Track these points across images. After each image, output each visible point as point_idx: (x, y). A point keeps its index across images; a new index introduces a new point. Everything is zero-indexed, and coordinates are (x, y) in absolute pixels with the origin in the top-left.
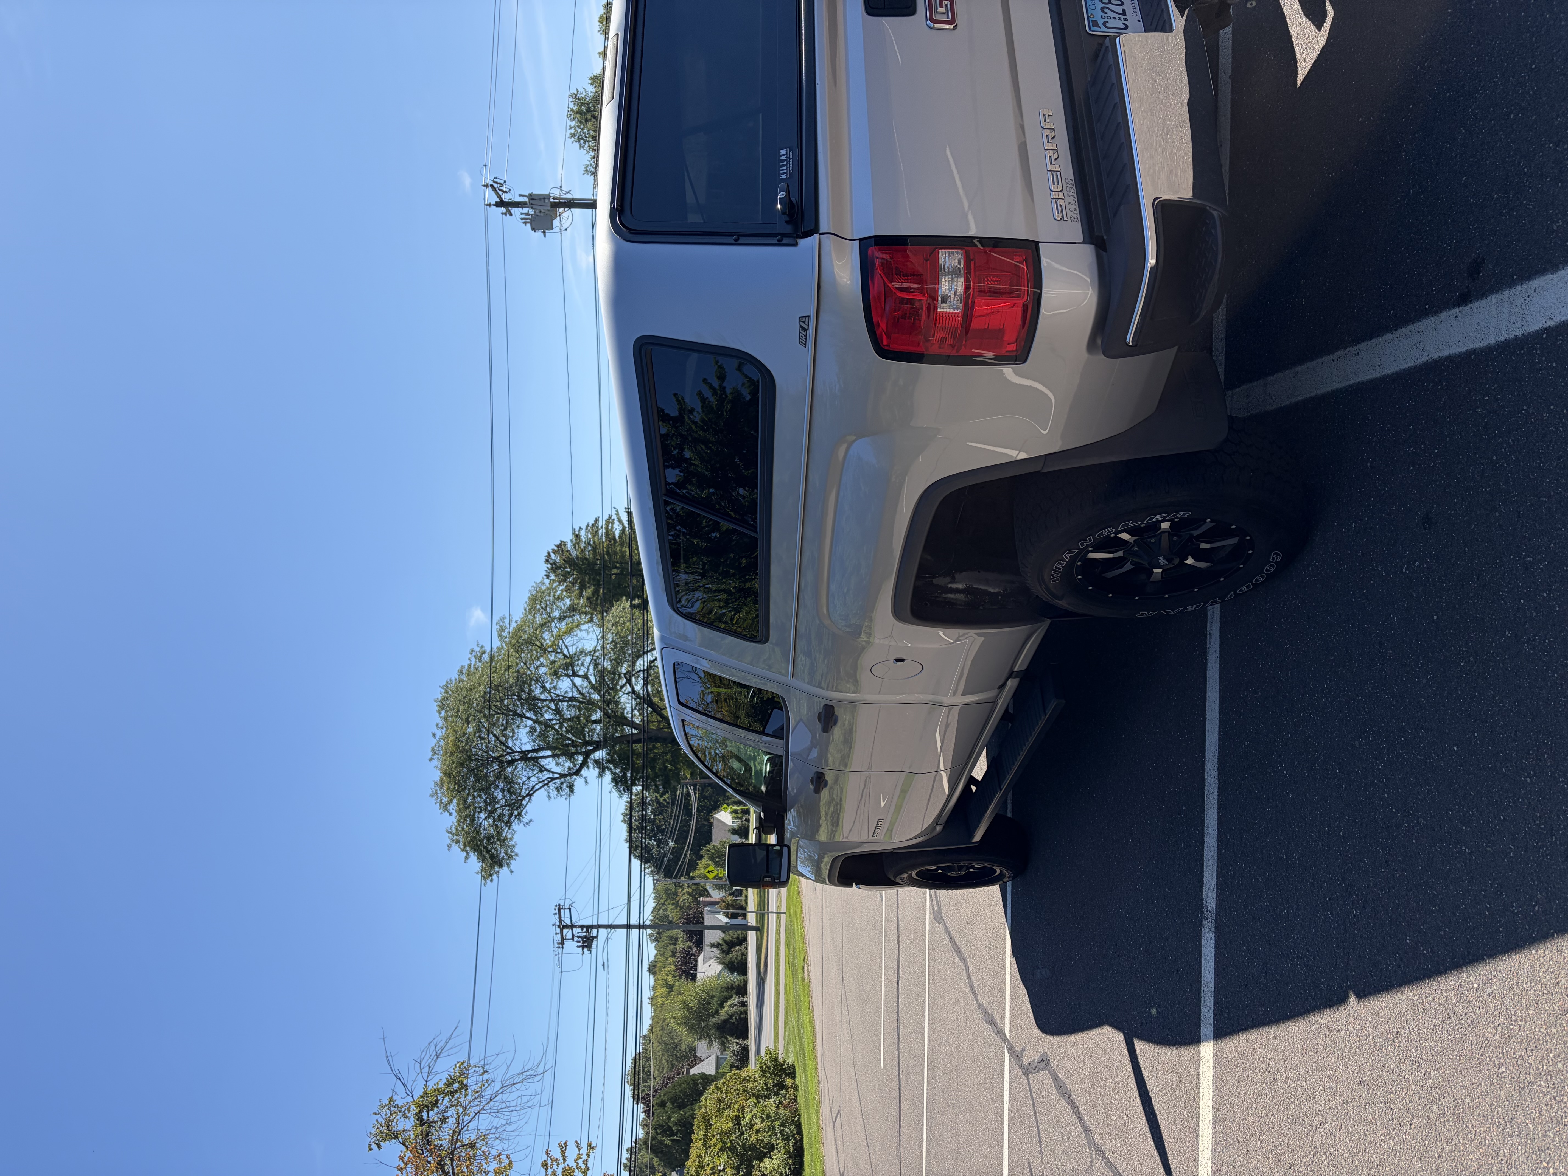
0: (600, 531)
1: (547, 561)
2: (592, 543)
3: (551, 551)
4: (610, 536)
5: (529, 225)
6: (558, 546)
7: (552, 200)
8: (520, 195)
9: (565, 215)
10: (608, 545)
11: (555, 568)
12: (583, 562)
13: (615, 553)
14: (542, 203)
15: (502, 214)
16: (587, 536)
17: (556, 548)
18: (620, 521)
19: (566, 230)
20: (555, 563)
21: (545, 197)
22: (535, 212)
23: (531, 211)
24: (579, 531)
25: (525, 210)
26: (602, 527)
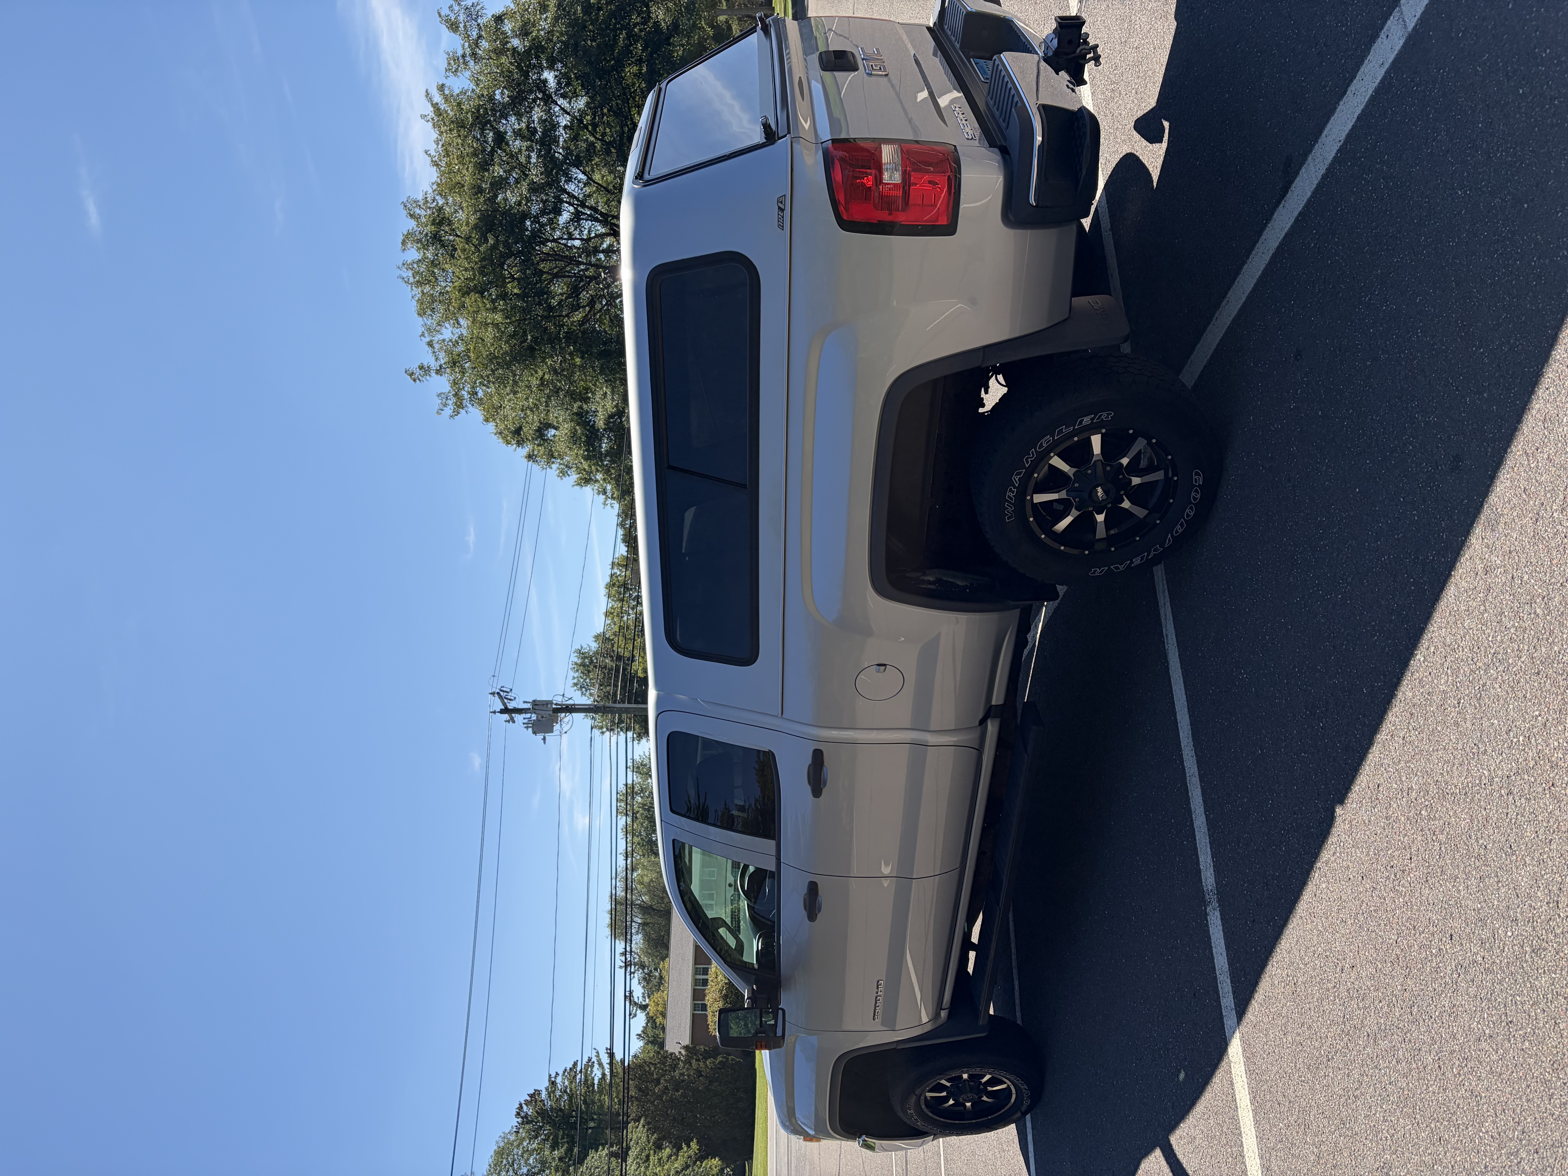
0: (578, 1077)
1: (518, 1114)
2: (568, 1090)
3: (523, 1102)
4: (589, 1082)
5: (530, 730)
6: (531, 1096)
7: (554, 706)
8: (525, 702)
9: (566, 720)
10: (586, 1092)
11: (526, 1120)
12: (557, 1113)
13: (593, 1102)
14: (544, 708)
15: (506, 721)
16: (564, 1083)
17: (529, 1099)
18: (600, 1065)
19: (566, 733)
20: (527, 1115)
21: (548, 703)
22: (537, 717)
23: (534, 717)
24: (556, 1077)
25: (528, 715)
26: (581, 1072)
